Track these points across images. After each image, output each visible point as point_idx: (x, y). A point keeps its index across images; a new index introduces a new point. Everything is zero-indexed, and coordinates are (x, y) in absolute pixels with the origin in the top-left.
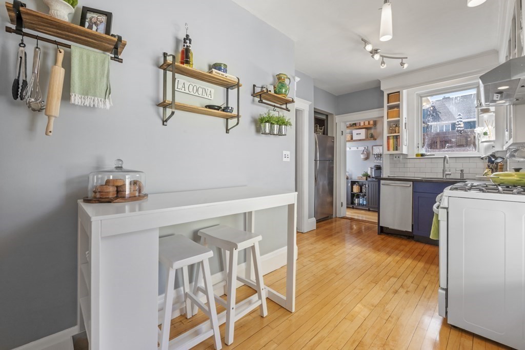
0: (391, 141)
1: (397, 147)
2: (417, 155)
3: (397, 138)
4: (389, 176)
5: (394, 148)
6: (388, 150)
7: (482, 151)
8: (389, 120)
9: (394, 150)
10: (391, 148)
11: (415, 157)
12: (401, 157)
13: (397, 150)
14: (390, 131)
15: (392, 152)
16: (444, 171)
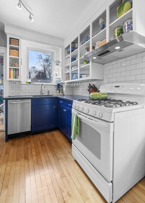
0: (12, 72)
1: (16, 76)
2: (27, 82)
3: (16, 70)
4: (9, 96)
5: (14, 77)
6: (10, 78)
7: (54, 82)
8: (11, 56)
9: (14, 78)
10: (12, 77)
11: (26, 84)
12: (17, 83)
13: (16, 78)
14: (11, 65)
15: (12, 79)
16: (41, 92)
